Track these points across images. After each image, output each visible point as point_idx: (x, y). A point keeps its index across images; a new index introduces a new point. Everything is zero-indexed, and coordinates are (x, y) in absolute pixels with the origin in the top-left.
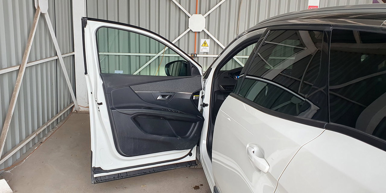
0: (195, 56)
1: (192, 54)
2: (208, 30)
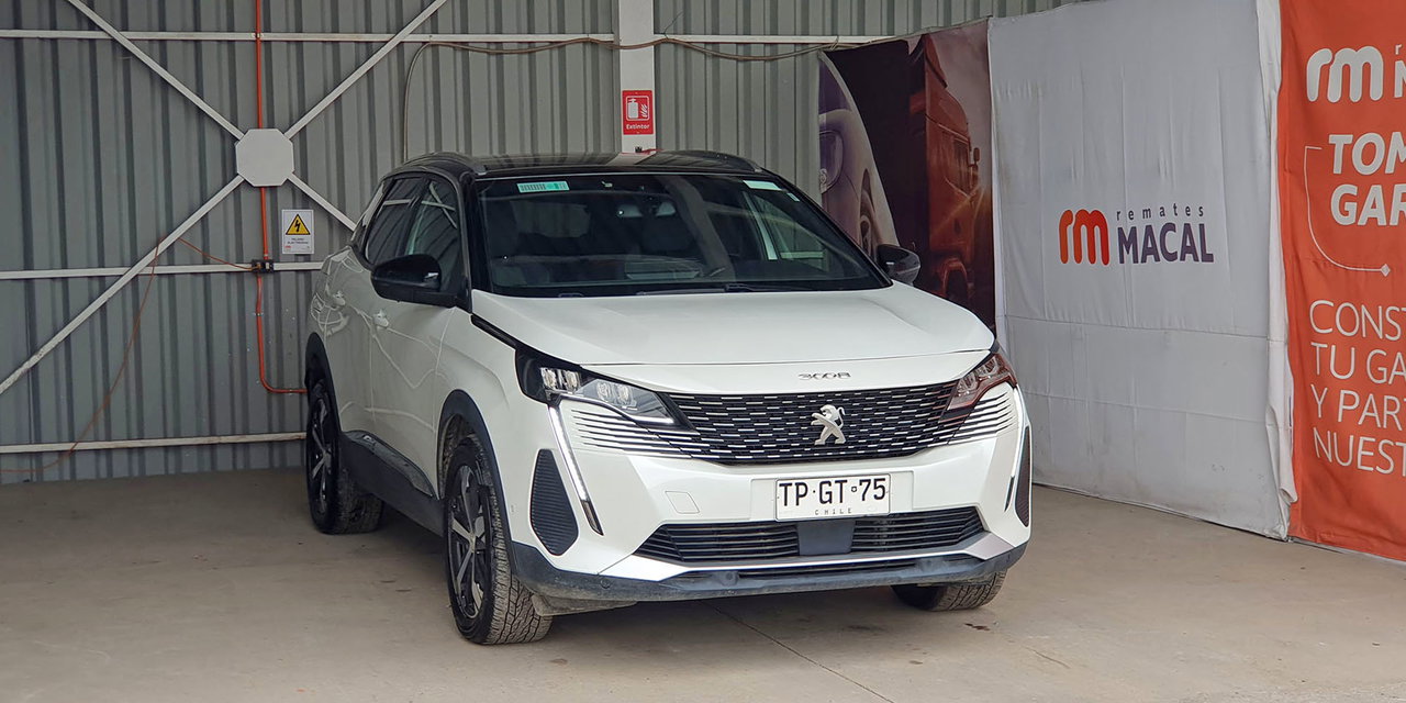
0: (268, 267)
1: (254, 263)
2: (305, 179)
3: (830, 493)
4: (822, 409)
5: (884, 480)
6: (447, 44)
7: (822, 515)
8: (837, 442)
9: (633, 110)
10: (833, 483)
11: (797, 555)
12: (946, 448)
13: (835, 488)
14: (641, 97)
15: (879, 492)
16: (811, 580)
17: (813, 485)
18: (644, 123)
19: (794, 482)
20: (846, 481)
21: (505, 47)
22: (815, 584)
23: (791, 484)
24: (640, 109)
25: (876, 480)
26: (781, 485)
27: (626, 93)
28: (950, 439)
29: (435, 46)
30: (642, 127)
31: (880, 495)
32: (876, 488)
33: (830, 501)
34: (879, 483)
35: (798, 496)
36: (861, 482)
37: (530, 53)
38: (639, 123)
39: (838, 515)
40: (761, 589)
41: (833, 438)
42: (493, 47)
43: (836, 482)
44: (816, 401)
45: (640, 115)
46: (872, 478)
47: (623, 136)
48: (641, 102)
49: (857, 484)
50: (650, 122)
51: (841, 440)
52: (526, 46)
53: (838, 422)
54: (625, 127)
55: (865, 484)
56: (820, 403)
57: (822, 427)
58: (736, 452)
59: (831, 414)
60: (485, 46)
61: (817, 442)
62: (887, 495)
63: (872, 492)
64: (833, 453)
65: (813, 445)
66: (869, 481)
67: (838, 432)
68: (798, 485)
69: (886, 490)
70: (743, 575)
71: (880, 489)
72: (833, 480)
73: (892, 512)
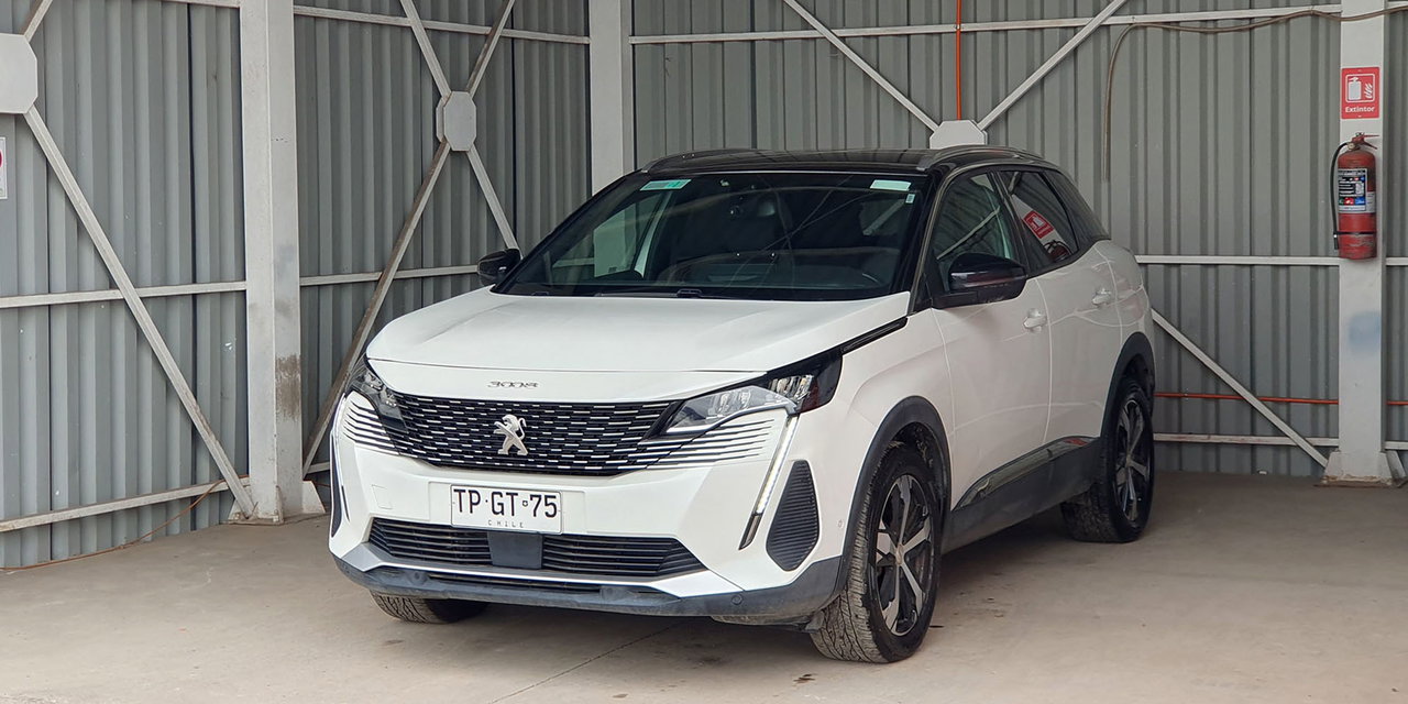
3: (501, 504)
4: (504, 418)
5: (554, 497)
6: (1155, 24)
7: (495, 526)
8: (519, 453)
9: (1354, 90)
10: (504, 494)
11: (490, 564)
12: (646, 472)
13: (506, 500)
14: (1366, 75)
15: (550, 510)
16: (488, 590)
17: (486, 494)
18: (1368, 105)
19: (467, 489)
20: (516, 494)
21: (1220, 24)
22: (490, 595)
23: (464, 491)
24: (1363, 89)
25: (546, 497)
26: (455, 490)
27: (1347, 71)
28: (653, 463)
29: (1144, 27)
30: (1364, 109)
31: (551, 513)
32: (547, 505)
33: (502, 512)
34: (549, 501)
35: (472, 504)
36: (532, 496)
37: (1251, 29)
38: (1361, 105)
39: (510, 528)
40: (443, 592)
41: (513, 449)
42: (1211, 25)
43: (507, 494)
44: (497, 410)
45: (1363, 95)
46: (543, 494)
47: (1342, 120)
48: (1364, 81)
49: (529, 500)
50: (1376, 104)
51: (523, 452)
52: (1248, 22)
53: (519, 433)
54: (1344, 110)
55: (536, 499)
56: (501, 411)
57: (502, 438)
58: (430, 453)
59: (512, 424)
60: (1197, 25)
61: (500, 452)
62: (558, 513)
63: (542, 508)
64: (513, 464)
65: (497, 455)
66: (539, 497)
67: (518, 442)
68: (470, 492)
69: (558, 509)
70: (430, 576)
71: (552, 507)
72: (504, 492)
73: (566, 532)
